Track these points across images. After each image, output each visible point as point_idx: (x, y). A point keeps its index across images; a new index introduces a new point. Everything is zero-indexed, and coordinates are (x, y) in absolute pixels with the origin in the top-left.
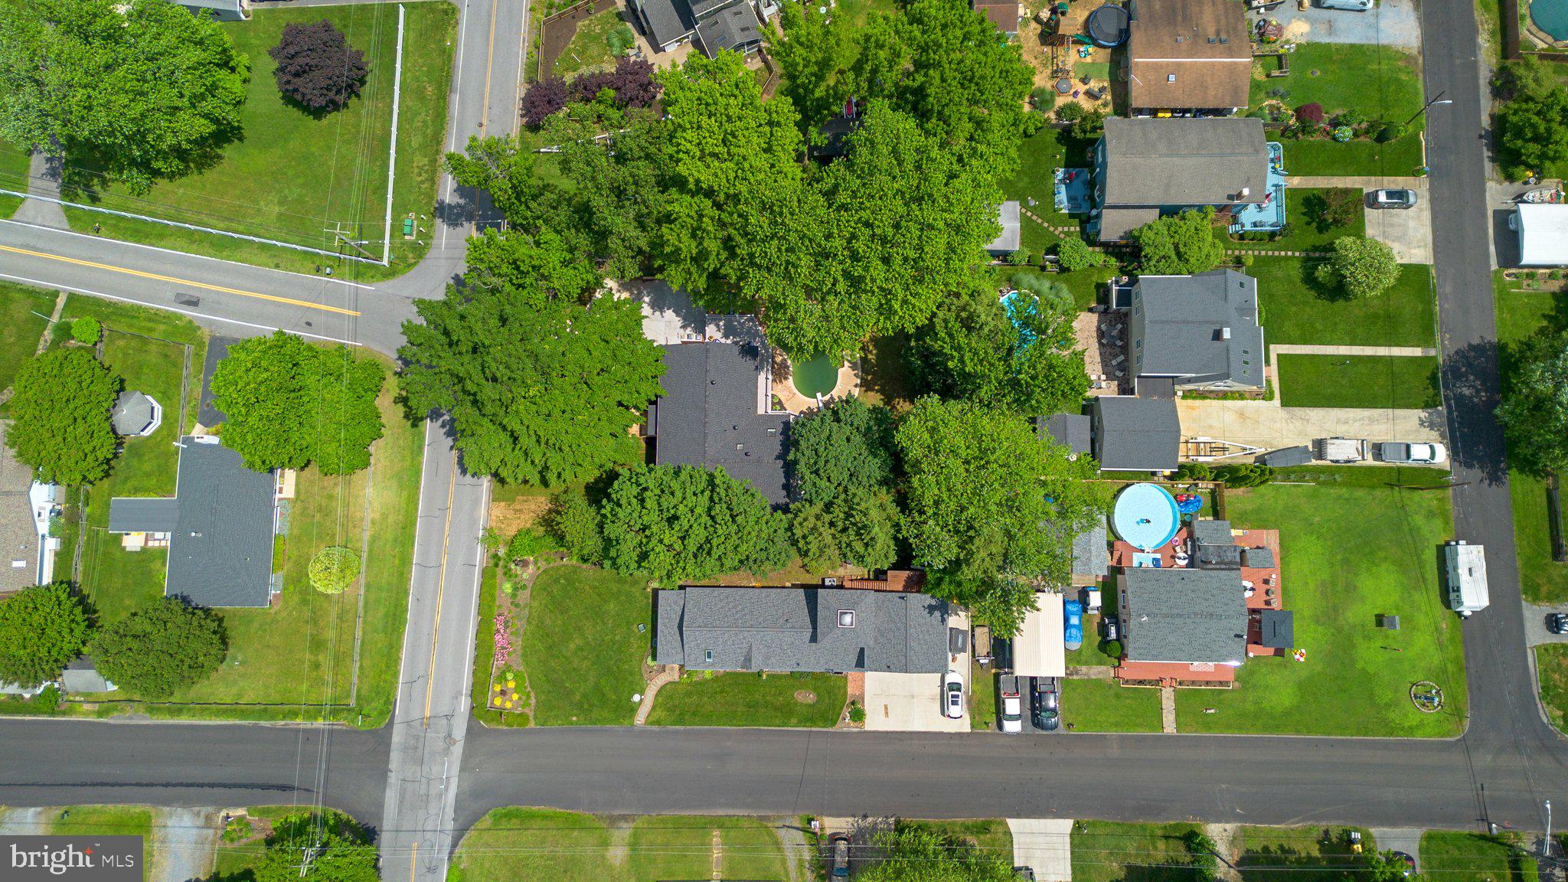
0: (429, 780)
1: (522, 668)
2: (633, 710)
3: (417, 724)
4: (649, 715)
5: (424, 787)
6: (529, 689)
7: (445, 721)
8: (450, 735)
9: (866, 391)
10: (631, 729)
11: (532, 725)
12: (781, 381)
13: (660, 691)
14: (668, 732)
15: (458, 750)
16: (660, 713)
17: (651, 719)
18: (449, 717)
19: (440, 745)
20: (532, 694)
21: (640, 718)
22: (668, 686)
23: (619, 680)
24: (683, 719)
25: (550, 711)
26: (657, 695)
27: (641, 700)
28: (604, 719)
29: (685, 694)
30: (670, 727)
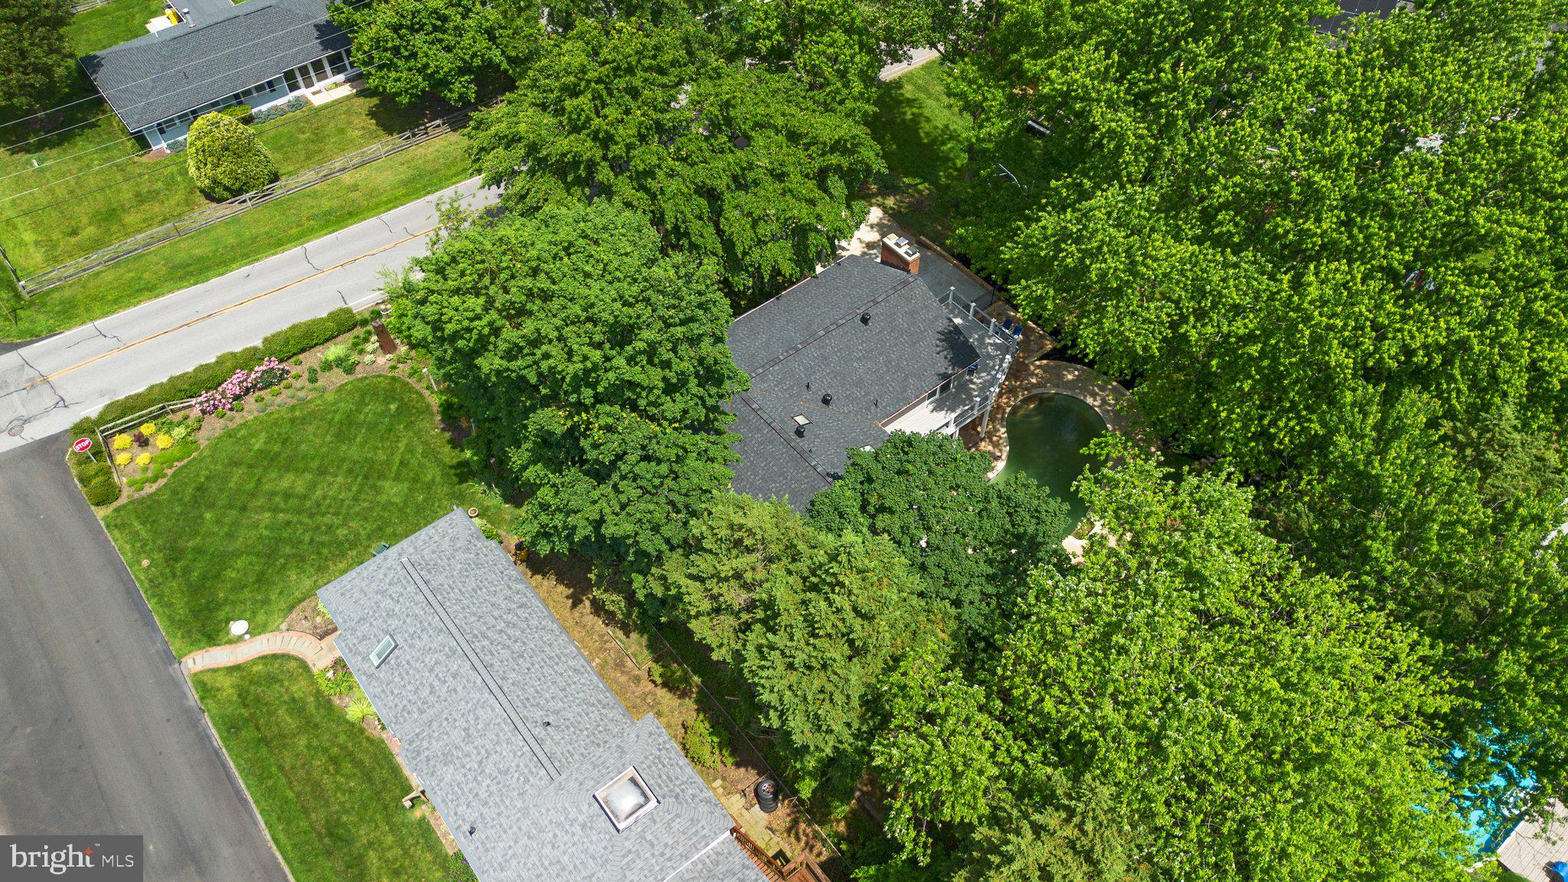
1: (205, 442)
2: (211, 634)
3: (31, 373)
4: (214, 671)
6: (170, 472)
7: (49, 403)
8: (27, 421)
10: (173, 659)
11: (101, 513)
13: (275, 656)
14: (197, 723)
15: (9, 443)
16: (227, 686)
17: (206, 678)
18: (60, 404)
20: (162, 482)
21: (200, 660)
22: (293, 664)
23: (261, 580)
24: (238, 729)
25: (143, 523)
26: (264, 657)
27: (240, 639)
28: (170, 605)
29: (294, 700)
30: (207, 719)
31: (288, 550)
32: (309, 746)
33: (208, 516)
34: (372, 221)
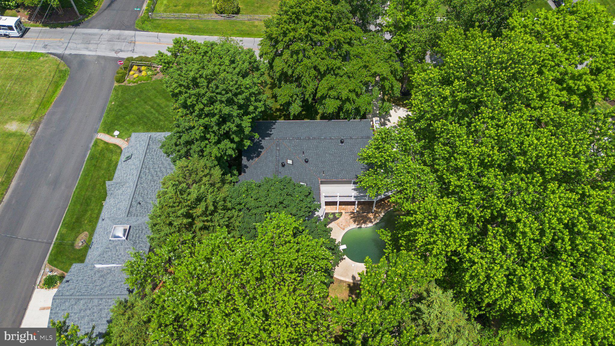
0: (98, 44)
1: (154, 79)
2: (109, 131)
3: (133, 39)
4: (102, 140)
5: (95, 42)
6: (139, 82)
7: (130, 49)
8: (121, 51)
9: (349, 285)
10: (97, 132)
11: (116, 84)
12: (352, 218)
13: (117, 146)
14: (86, 151)
15: (113, 55)
16: (101, 145)
17: (98, 141)
18: (133, 51)
19: (117, 48)
20: (136, 84)
21: (102, 136)
22: (119, 151)
23: (133, 124)
24: (93, 159)
25: (122, 93)
26: (115, 145)
27: (114, 136)
28: (108, 117)
29: (111, 160)
30: (89, 152)
31: (145, 120)
32: (103, 174)
33: (137, 99)
34: (252, 39)
